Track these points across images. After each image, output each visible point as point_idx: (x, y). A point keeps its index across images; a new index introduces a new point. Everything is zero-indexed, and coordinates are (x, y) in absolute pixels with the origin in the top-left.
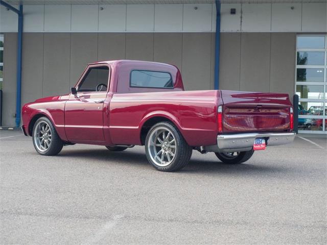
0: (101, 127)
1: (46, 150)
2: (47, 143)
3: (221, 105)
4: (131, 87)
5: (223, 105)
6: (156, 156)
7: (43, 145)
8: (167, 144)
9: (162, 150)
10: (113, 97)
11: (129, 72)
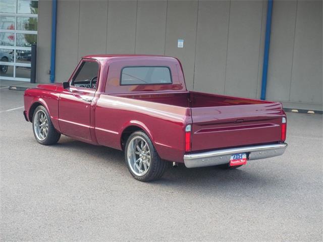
0: (89, 127)
1: (45, 138)
2: (45, 132)
3: (190, 124)
4: (121, 85)
5: (192, 124)
6: (135, 164)
7: (42, 133)
8: (144, 153)
9: (140, 159)
10: (100, 98)
11: (120, 69)
